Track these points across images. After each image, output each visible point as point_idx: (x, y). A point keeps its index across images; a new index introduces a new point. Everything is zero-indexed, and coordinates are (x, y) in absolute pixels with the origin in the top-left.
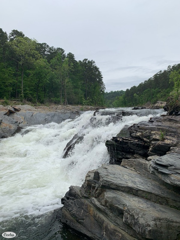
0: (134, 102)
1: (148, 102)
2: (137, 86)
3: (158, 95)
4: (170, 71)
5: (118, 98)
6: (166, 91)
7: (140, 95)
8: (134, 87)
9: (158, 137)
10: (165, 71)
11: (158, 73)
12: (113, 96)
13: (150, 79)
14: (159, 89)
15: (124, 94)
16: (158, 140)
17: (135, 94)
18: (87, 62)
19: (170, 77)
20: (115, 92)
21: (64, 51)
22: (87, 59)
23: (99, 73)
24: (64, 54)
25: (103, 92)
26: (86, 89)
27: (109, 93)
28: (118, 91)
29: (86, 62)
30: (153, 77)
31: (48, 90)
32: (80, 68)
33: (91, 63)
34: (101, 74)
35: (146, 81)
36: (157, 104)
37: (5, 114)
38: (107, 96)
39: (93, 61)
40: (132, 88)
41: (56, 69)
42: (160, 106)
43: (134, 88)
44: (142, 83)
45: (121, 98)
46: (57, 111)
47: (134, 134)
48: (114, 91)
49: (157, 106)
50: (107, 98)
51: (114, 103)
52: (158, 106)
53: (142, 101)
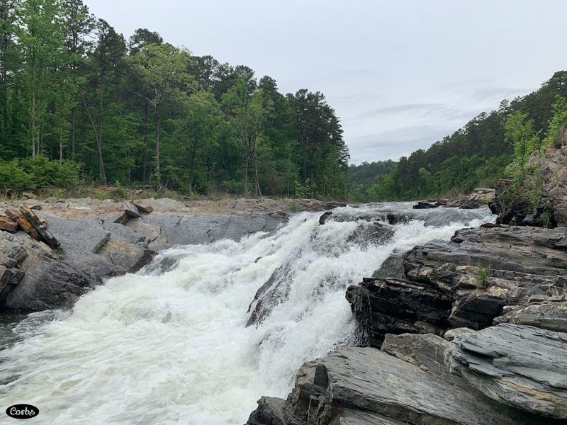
0: (419, 188)
1: (455, 189)
2: (426, 150)
3: (478, 171)
4: (505, 113)
5: (380, 179)
6: (498, 160)
7: (435, 171)
8: (420, 152)
9: (472, 280)
10: (494, 114)
11: (477, 119)
12: (368, 175)
13: (457, 133)
14: (481, 156)
15: (395, 170)
16: (472, 287)
17: (422, 170)
18: (306, 97)
19: (506, 127)
20: (373, 164)
21: (252, 74)
22: (306, 90)
23: (335, 120)
24: (252, 79)
25: (345, 165)
26: (303, 160)
27: (360, 167)
28: (380, 162)
29: (303, 97)
30: (465, 129)
31: (215, 163)
32: (290, 111)
33: (315, 98)
34: (339, 123)
35: (447, 138)
36: (475, 194)
37: (117, 221)
38: (355, 174)
39: (320, 95)
40: (414, 155)
41: (234, 115)
42: (482, 198)
43: (418, 155)
44: (438, 142)
45: (388, 178)
46: (234, 214)
47: (414, 273)
48: (370, 163)
49: (473, 200)
50: (354, 178)
51: (370, 191)
52: (476, 198)
53: (439, 186)
